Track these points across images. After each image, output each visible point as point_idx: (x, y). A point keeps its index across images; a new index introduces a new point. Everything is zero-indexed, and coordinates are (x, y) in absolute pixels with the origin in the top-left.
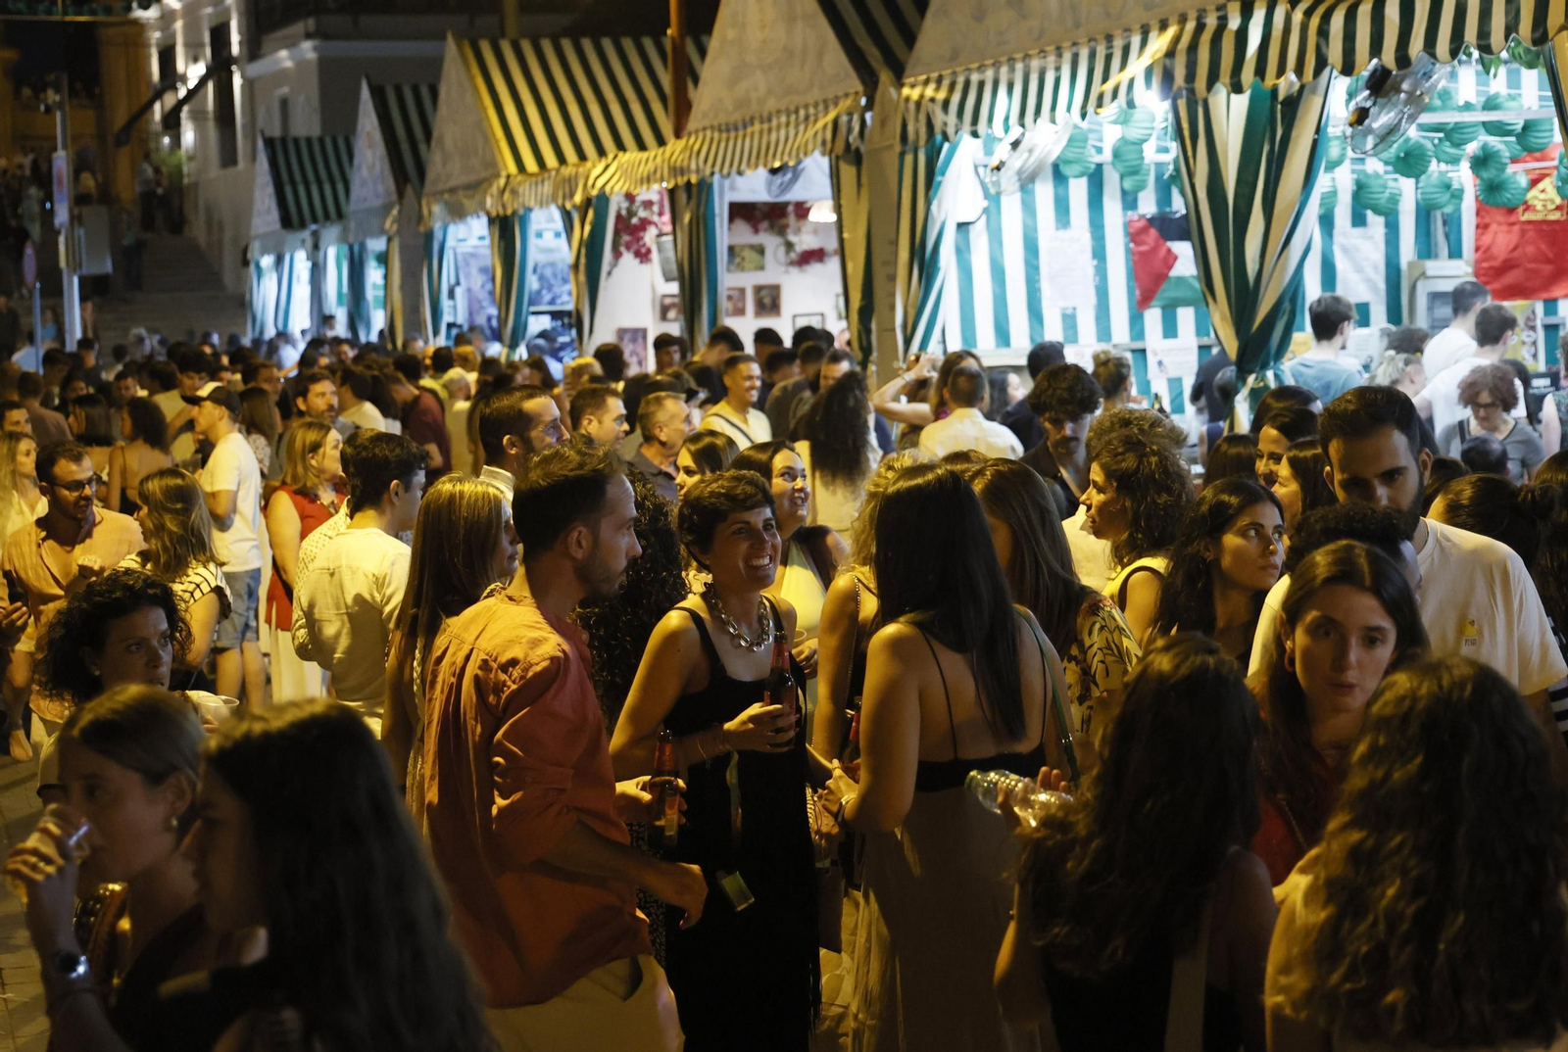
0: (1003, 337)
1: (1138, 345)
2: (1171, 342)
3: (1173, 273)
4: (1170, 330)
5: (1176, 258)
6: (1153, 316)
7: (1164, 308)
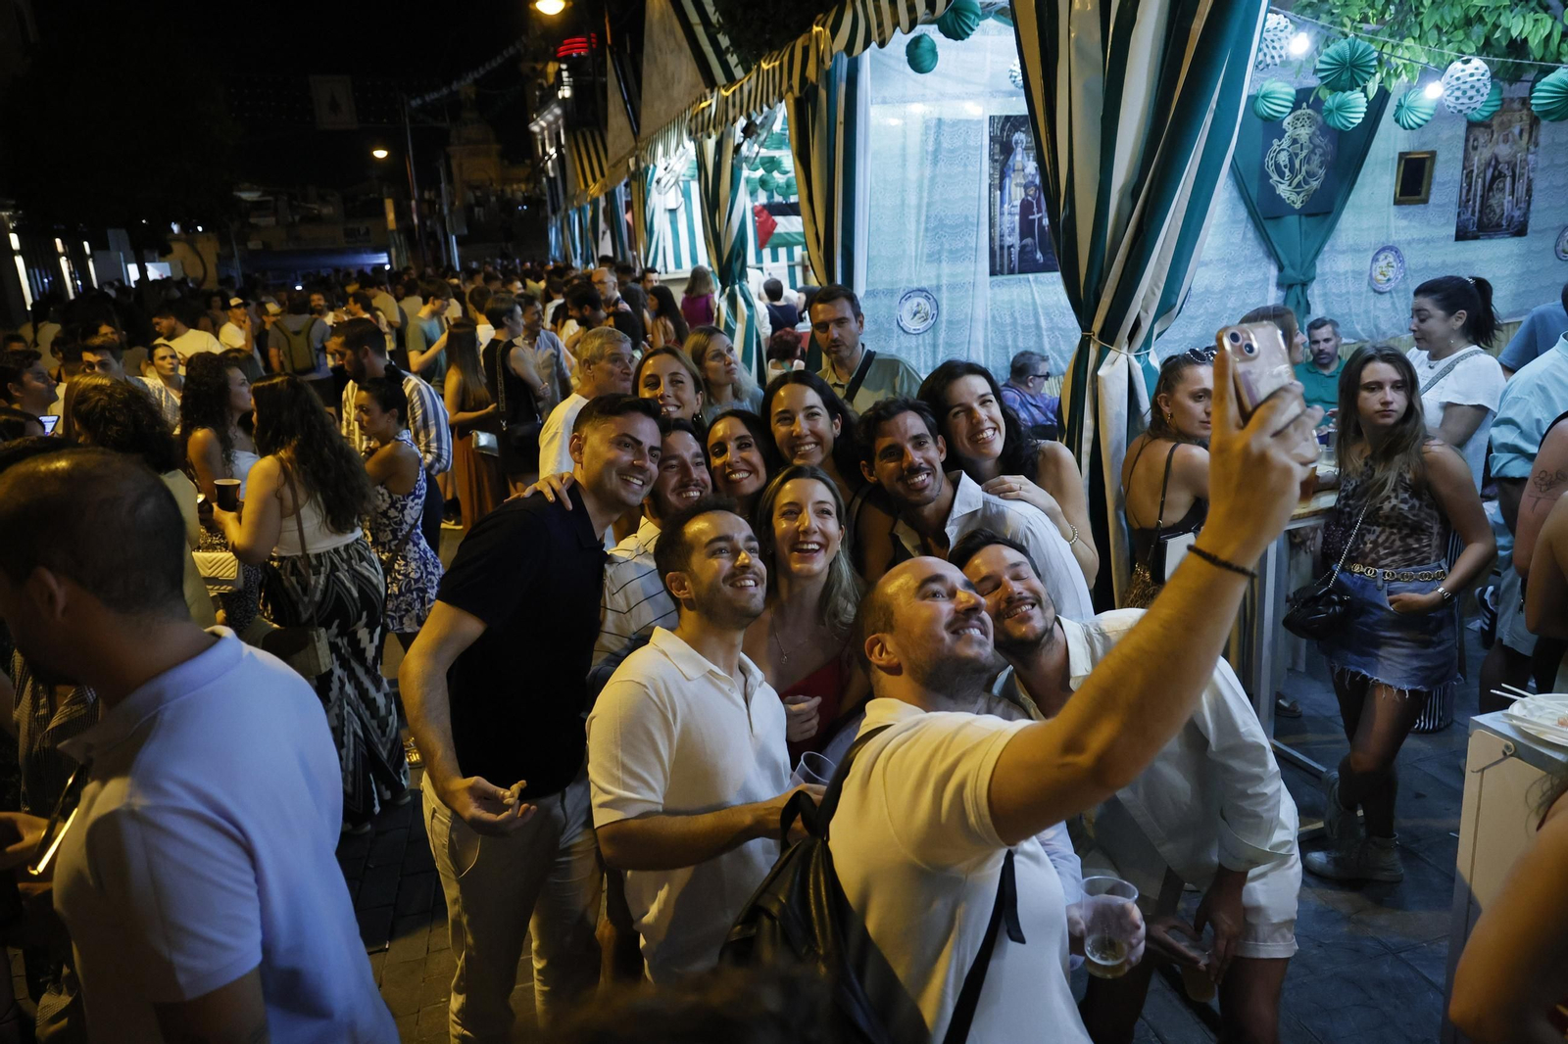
0: (678, 265)
1: (759, 266)
2: (775, 264)
3: (776, 231)
4: (775, 258)
5: (776, 224)
6: (767, 252)
7: (772, 249)
